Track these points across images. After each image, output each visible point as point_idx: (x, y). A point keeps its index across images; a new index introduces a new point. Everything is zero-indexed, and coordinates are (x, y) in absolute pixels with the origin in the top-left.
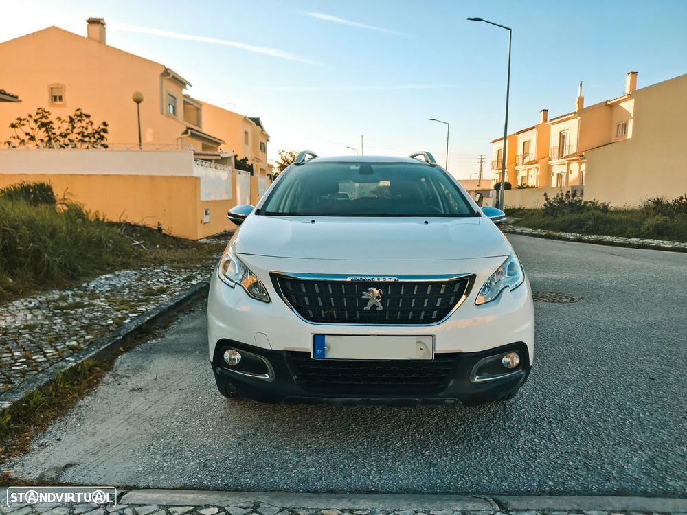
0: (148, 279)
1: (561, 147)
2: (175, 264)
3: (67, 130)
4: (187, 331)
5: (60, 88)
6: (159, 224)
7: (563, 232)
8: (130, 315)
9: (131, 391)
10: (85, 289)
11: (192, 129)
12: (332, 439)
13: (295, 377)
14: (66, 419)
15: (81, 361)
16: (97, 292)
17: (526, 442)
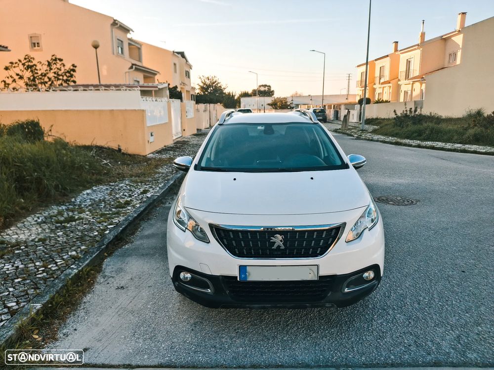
0: (116, 193)
1: (407, 71)
2: (133, 178)
3: (46, 71)
4: (148, 237)
5: (37, 37)
6: (119, 146)
7: (408, 139)
8: (109, 227)
9: (117, 289)
10: (74, 204)
11: (136, 65)
12: (252, 325)
13: (228, 292)
14: (77, 313)
15: (81, 268)
16: (83, 206)
17: (378, 325)
